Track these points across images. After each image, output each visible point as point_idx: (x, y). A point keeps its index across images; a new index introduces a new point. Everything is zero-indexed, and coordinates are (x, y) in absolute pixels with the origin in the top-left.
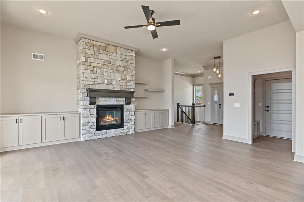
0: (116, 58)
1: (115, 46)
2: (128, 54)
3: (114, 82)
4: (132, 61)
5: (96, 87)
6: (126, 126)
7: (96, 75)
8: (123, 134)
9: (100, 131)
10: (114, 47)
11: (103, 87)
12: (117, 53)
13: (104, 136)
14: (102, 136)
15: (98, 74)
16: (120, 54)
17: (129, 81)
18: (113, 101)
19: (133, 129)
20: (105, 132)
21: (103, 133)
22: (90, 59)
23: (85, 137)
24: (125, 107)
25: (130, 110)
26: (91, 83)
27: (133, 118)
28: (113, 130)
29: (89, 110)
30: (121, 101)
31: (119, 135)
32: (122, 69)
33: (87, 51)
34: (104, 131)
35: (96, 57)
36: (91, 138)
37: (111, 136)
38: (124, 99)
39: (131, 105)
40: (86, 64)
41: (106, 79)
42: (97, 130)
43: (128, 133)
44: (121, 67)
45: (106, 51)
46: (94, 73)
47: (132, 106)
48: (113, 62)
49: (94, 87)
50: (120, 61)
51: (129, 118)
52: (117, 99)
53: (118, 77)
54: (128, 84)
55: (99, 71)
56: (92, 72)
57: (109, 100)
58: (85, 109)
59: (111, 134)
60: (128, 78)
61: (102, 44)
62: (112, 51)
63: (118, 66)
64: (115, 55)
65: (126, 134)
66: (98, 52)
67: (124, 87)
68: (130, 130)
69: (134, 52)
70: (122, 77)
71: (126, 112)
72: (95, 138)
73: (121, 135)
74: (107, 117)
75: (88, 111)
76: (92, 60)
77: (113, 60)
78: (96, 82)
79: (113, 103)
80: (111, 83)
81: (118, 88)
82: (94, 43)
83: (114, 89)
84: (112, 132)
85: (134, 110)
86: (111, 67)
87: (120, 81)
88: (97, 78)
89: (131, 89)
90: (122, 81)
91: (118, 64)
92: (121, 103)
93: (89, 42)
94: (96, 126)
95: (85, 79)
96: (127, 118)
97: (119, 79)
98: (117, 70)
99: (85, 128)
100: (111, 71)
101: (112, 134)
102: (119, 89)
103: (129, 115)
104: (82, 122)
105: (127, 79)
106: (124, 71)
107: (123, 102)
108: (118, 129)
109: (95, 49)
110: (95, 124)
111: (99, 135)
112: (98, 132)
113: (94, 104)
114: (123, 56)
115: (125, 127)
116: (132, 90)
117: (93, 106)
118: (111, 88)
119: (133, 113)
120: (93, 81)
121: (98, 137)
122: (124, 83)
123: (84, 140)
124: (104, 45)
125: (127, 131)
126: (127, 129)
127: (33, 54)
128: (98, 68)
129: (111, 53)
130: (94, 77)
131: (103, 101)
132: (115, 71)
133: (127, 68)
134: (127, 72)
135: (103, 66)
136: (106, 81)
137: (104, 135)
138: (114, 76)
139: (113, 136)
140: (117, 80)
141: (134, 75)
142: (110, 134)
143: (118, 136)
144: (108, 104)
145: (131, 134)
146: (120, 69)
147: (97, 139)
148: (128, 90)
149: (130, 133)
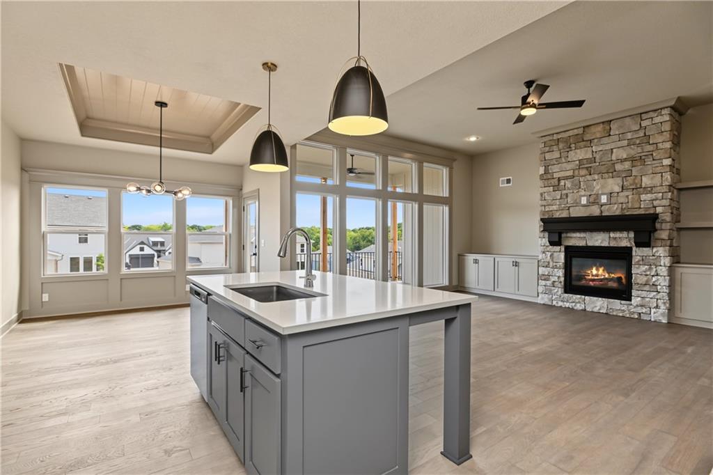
0: (608, 147)
1: (603, 123)
2: (644, 124)
3: (604, 199)
4: (660, 137)
5: (564, 215)
6: (639, 299)
7: (564, 192)
8: (628, 316)
9: (571, 295)
10: (601, 125)
11: (577, 212)
12: (610, 135)
13: (579, 307)
14: (575, 305)
15: (569, 189)
16: (617, 133)
17: (649, 189)
18: (599, 240)
19: (663, 309)
20: (580, 298)
21: (577, 301)
22: (553, 167)
23: (542, 299)
24: (638, 253)
25: (653, 261)
26: (555, 208)
27: (663, 282)
28: (600, 299)
29: (550, 253)
30: (623, 239)
31: (615, 313)
32: (627, 165)
33: (548, 156)
34: (579, 296)
35: (564, 160)
36: (554, 303)
37: (596, 310)
38: (632, 235)
39: (655, 250)
40: (545, 177)
41: (584, 196)
42: (566, 292)
43: (644, 317)
44: (622, 161)
45: (583, 141)
46: (560, 189)
47: (661, 252)
48: (600, 159)
49: (560, 214)
50: (621, 150)
51: (647, 281)
52: (612, 235)
53: (614, 185)
54: (643, 197)
55: (568, 184)
56: (557, 187)
57: (592, 237)
58: (544, 252)
59: (596, 307)
60: (646, 181)
61: (576, 132)
62: (598, 136)
63: (613, 162)
64: (606, 140)
65: (636, 317)
66: (568, 150)
67: (632, 204)
68: (653, 310)
69: (666, 111)
70: (625, 183)
71: (638, 263)
72: (560, 304)
73: (621, 315)
74: (594, 272)
75: (549, 256)
76: (555, 169)
77: (601, 153)
78: (563, 206)
79: (601, 243)
80: (594, 203)
81: (615, 210)
82: (560, 136)
83: (603, 214)
84: (598, 304)
85: (666, 261)
86: (594, 169)
87: (621, 194)
88: (565, 197)
89: (655, 207)
90: (626, 193)
91: (614, 158)
92: (624, 243)
93: (551, 138)
94: (563, 283)
95: (544, 203)
96: (642, 280)
97: (617, 189)
98: (611, 171)
99: (544, 284)
100: (596, 177)
101: (598, 308)
102: (618, 213)
103: (648, 273)
104: (540, 273)
105: (643, 186)
106: (633, 169)
107: (629, 240)
108: (612, 300)
109: (561, 146)
110: (562, 279)
111: (567, 301)
112: (566, 295)
113: (558, 243)
114: (629, 136)
115: (635, 301)
116: (659, 210)
117: (557, 248)
118: (595, 211)
119: (663, 271)
120: (558, 203)
121: (567, 305)
122: (630, 197)
123: (542, 302)
124: (581, 131)
125: (639, 310)
126: (642, 306)
127: (501, 179)
128: (566, 178)
129: (596, 140)
130: (559, 197)
131: (577, 239)
132: (606, 175)
133: (643, 158)
134: (641, 169)
135: (576, 172)
136: (584, 201)
137: (578, 305)
138: (603, 187)
139: (601, 311)
140: (611, 193)
141: (668, 169)
142: (592, 306)
143: (613, 315)
144: (590, 244)
145: (655, 321)
146: (618, 167)
147: (565, 307)
148: (643, 213)
149: (652, 320)
